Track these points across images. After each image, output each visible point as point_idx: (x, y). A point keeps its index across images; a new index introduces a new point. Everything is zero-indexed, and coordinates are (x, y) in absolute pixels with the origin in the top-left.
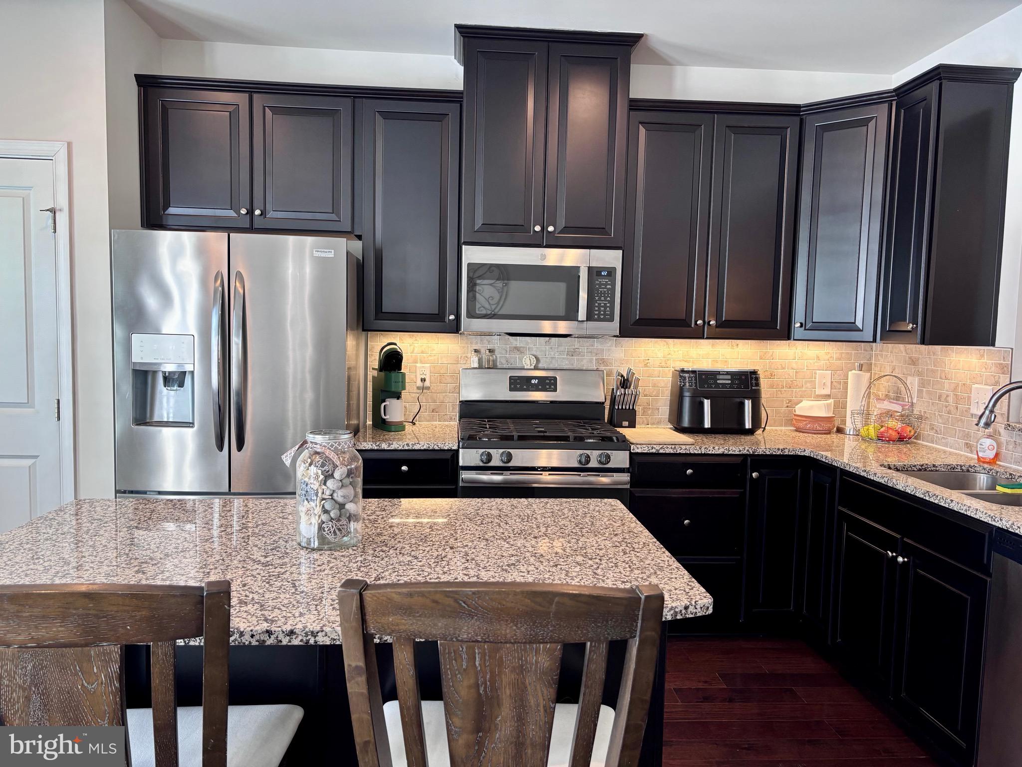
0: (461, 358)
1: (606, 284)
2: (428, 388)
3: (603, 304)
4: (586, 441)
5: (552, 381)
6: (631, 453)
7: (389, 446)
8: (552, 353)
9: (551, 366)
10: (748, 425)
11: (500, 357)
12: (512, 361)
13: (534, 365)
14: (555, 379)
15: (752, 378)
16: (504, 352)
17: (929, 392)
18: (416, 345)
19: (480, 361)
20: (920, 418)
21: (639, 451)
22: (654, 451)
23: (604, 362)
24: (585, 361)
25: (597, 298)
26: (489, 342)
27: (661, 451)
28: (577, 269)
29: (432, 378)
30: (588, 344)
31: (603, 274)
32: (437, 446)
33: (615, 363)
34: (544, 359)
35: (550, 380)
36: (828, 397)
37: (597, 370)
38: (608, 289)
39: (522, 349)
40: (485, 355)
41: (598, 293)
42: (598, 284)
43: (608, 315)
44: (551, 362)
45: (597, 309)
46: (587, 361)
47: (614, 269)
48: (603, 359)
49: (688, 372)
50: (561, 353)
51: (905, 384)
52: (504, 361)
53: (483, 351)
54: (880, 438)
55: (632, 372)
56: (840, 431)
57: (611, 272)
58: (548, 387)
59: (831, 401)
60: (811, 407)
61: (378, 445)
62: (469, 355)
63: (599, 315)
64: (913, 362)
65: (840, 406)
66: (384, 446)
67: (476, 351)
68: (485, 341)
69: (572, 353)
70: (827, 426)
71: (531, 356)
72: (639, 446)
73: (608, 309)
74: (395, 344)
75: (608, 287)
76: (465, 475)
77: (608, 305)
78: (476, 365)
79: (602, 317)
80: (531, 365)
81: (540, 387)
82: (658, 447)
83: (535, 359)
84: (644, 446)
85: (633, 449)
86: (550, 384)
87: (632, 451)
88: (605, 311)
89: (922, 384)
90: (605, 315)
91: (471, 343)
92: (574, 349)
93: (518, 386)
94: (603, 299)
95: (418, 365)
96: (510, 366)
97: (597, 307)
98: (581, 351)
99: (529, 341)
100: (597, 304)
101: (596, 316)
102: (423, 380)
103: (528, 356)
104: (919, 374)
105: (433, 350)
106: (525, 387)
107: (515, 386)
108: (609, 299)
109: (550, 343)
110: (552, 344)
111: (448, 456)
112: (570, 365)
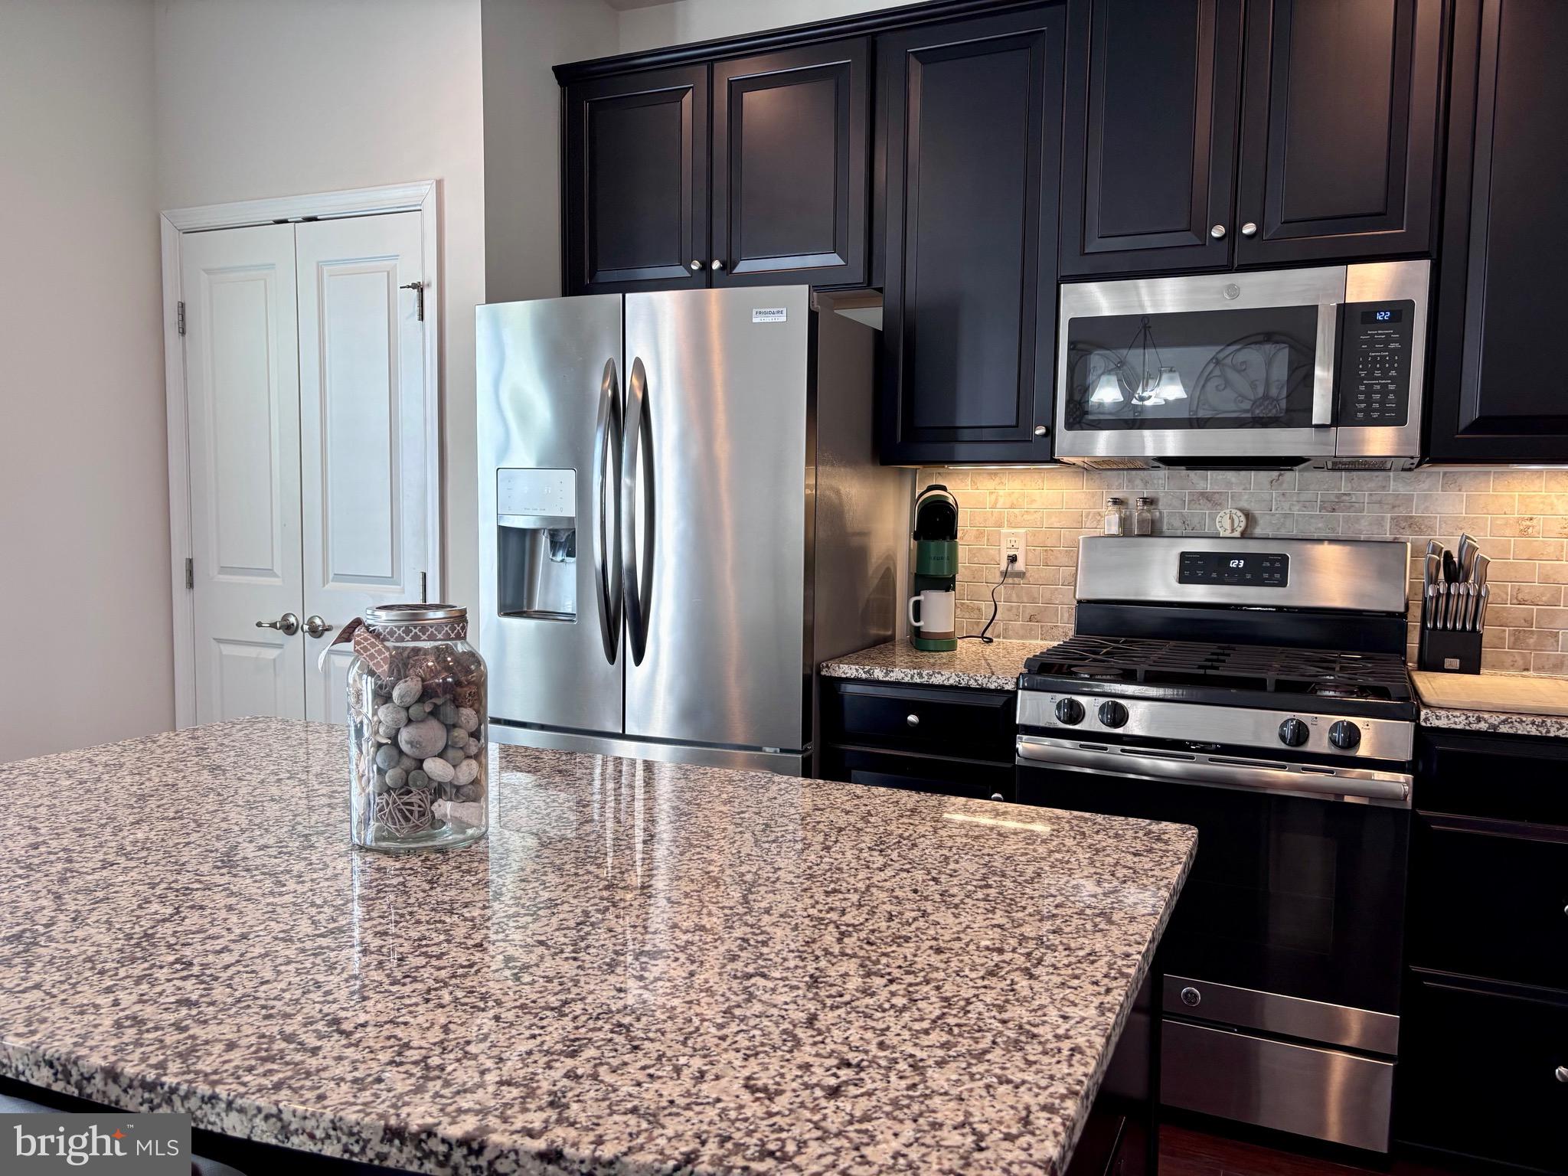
0: (1087, 517)
1: (1388, 340)
2: (1021, 575)
3: (1379, 387)
4: (1319, 693)
5: (1278, 565)
6: (1419, 729)
7: (887, 674)
8: (1286, 506)
9: (1283, 533)
11: (1171, 514)
12: (1196, 521)
13: (1240, 530)
14: (1286, 558)
16: (1176, 503)
18: (1001, 492)
19: (1124, 523)
21: (1442, 723)
23: (1412, 524)
24: (1364, 523)
25: (1363, 374)
28: (1310, 313)
29: (1030, 555)
30: (1372, 485)
31: (1379, 317)
32: (976, 681)
33: (1440, 527)
34: (1267, 517)
35: (1272, 562)
37: (1395, 542)
38: (1393, 352)
39: (1217, 496)
40: (1136, 510)
41: (1365, 363)
42: (1365, 342)
43: (1391, 410)
44: (1283, 524)
45: (1362, 397)
47: (1410, 304)
48: (1411, 517)
52: (1177, 523)
53: (1132, 502)
55: (1470, 546)
57: (1401, 311)
58: (1266, 576)
61: (868, 672)
62: (1103, 510)
63: (1368, 411)
66: (878, 674)
67: (1116, 502)
68: (1138, 482)
69: (1333, 506)
71: (1234, 511)
72: (1443, 713)
73: (1391, 396)
74: (944, 488)
75: (1392, 346)
76: (1024, 745)
77: (1392, 387)
78: (1115, 529)
79: (1375, 415)
80: (1233, 530)
81: (1249, 576)
83: (1243, 518)
84: (1457, 713)
85: (1426, 719)
86: (1272, 570)
87: (1423, 724)
88: (1382, 402)
90: (1383, 409)
91: (1109, 487)
92: (1338, 496)
93: (1200, 573)
94: (1377, 374)
95: (1005, 530)
96: (1189, 531)
97: (1362, 393)
98: (1354, 500)
99: (1233, 480)
100: (1362, 388)
101: (1360, 415)
102: (1013, 559)
103: (1228, 511)
105: (1033, 501)
106: (1214, 575)
107: (1191, 574)
108: (1393, 373)
109: (1281, 484)
110: (1285, 486)
111: (998, 702)
112: (1333, 530)
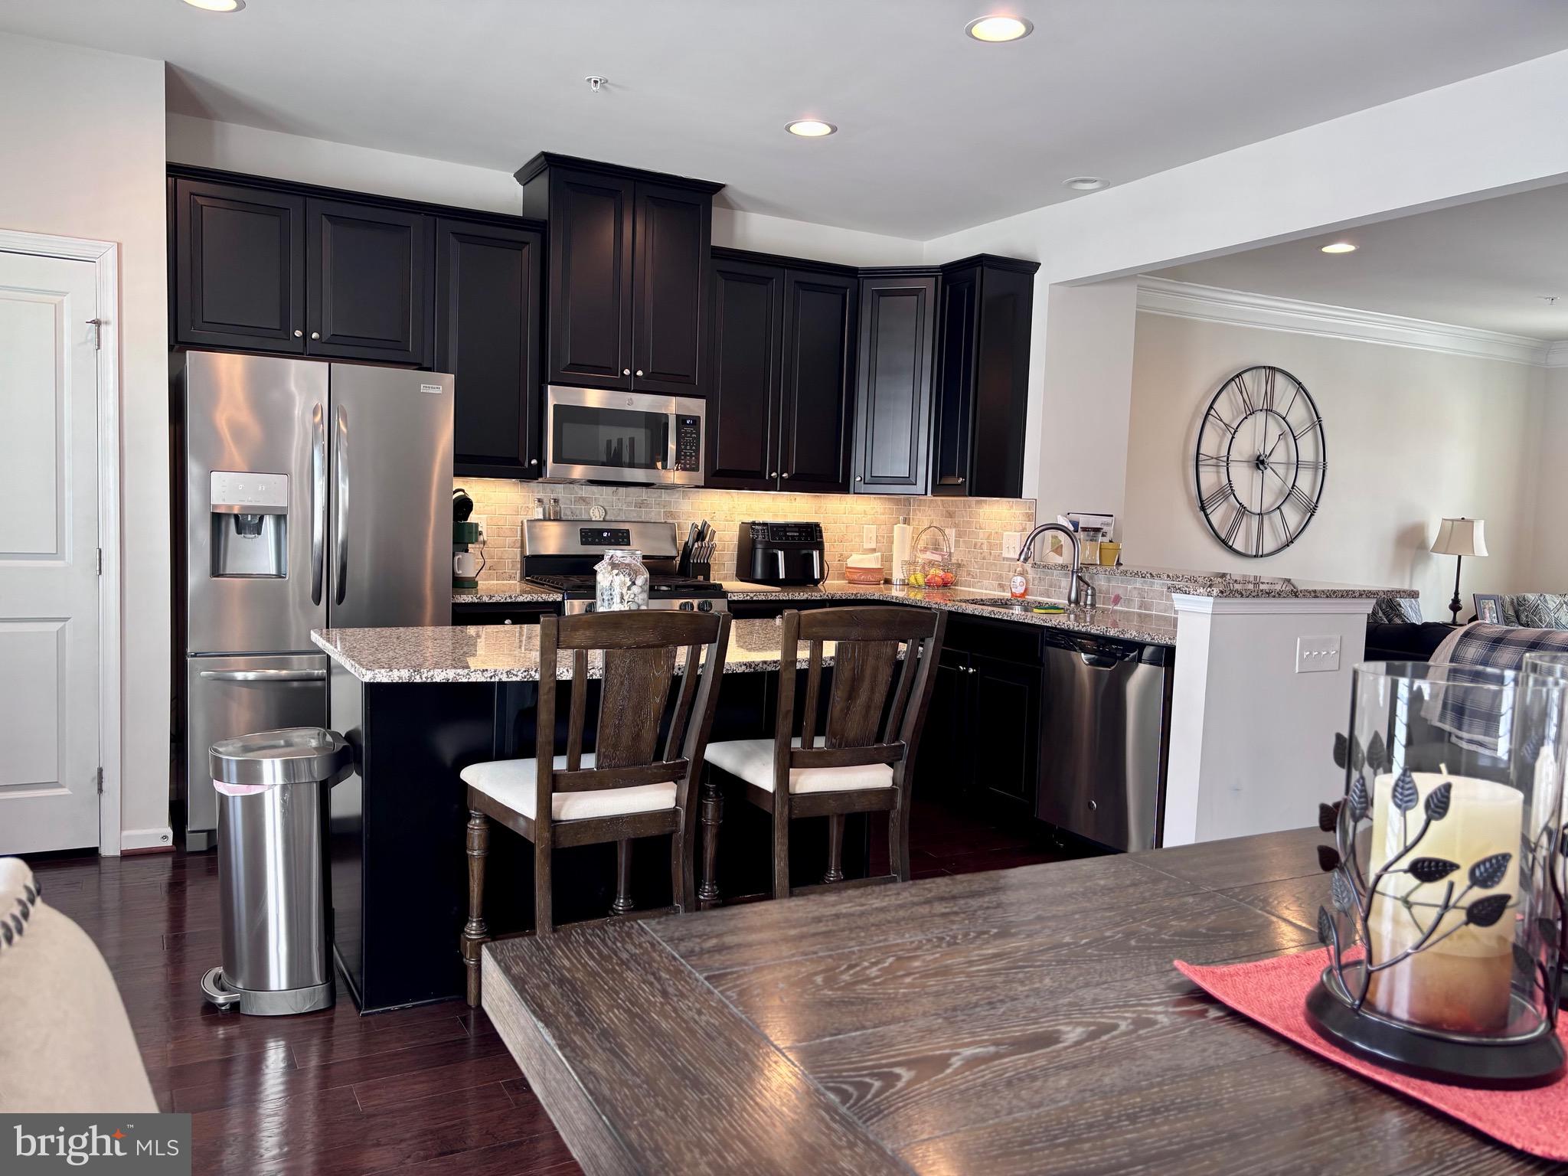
1: (692, 433)
2: (484, 543)
3: (689, 454)
5: (625, 535)
6: (729, 602)
7: (490, 599)
8: (620, 504)
9: (623, 519)
10: (817, 575)
11: (565, 508)
12: (578, 512)
13: (603, 517)
14: (628, 531)
15: (816, 531)
16: (568, 502)
17: (964, 541)
19: (544, 512)
20: (959, 566)
22: (748, 598)
23: (671, 514)
24: (653, 514)
26: (553, 491)
27: (755, 598)
28: (665, 417)
29: (489, 531)
30: (655, 495)
31: (689, 422)
32: (542, 598)
33: (687, 516)
34: (613, 510)
35: (623, 533)
36: (874, 550)
37: (667, 523)
38: (693, 438)
39: (588, 499)
40: (550, 505)
41: (684, 442)
42: (684, 433)
43: (693, 465)
44: (620, 514)
45: (683, 458)
46: (655, 514)
47: (699, 418)
48: (673, 511)
49: (759, 524)
50: (629, 504)
51: (944, 534)
52: (569, 513)
53: (546, 501)
54: (928, 584)
55: (707, 524)
56: (888, 582)
57: (697, 421)
58: (621, 540)
59: (879, 554)
60: (861, 560)
61: (479, 598)
62: (531, 506)
63: (685, 464)
64: (950, 515)
65: (888, 559)
66: (485, 599)
67: (540, 501)
68: (548, 490)
69: (640, 505)
70: (878, 576)
71: (598, 507)
72: (735, 594)
73: (694, 458)
74: (470, 490)
75: (693, 436)
77: (694, 454)
78: (541, 517)
79: (688, 466)
80: (600, 517)
81: (614, 540)
82: (752, 595)
83: (603, 511)
85: (729, 597)
86: (623, 538)
87: (730, 599)
88: (691, 461)
89: (959, 535)
90: (691, 464)
91: (534, 492)
92: (642, 501)
93: (591, 539)
94: (688, 448)
96: (577, 517)
97: (684, 455)
99: (596, 491)
100: (683, 453)
102: (480, 533)
103: (595, 507)
104: (956, 525)
105: (491, 499)
106: (597, 540)
107: (587, 539)
108: (694, 448)
109: (617, 494)
112: (640, 517)
